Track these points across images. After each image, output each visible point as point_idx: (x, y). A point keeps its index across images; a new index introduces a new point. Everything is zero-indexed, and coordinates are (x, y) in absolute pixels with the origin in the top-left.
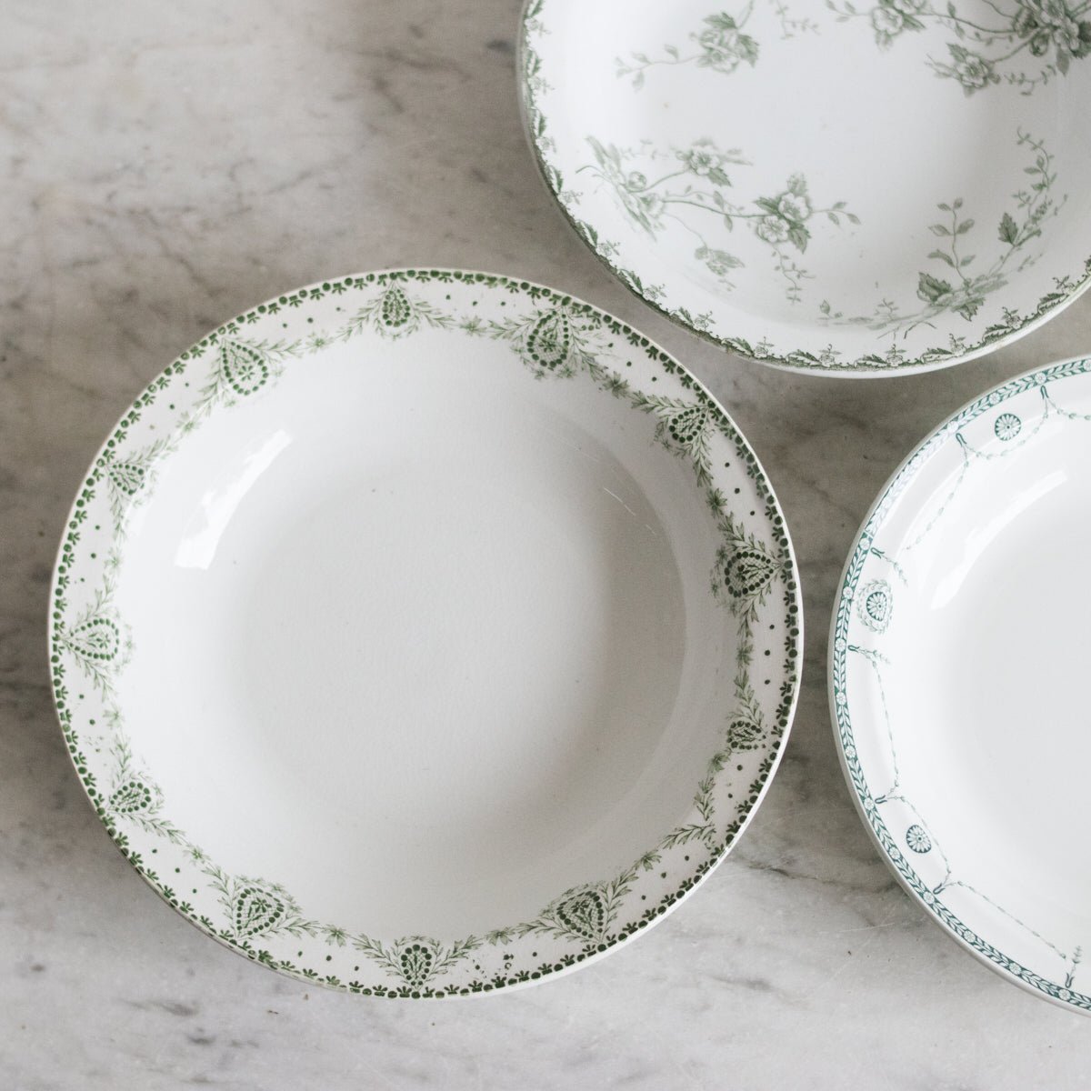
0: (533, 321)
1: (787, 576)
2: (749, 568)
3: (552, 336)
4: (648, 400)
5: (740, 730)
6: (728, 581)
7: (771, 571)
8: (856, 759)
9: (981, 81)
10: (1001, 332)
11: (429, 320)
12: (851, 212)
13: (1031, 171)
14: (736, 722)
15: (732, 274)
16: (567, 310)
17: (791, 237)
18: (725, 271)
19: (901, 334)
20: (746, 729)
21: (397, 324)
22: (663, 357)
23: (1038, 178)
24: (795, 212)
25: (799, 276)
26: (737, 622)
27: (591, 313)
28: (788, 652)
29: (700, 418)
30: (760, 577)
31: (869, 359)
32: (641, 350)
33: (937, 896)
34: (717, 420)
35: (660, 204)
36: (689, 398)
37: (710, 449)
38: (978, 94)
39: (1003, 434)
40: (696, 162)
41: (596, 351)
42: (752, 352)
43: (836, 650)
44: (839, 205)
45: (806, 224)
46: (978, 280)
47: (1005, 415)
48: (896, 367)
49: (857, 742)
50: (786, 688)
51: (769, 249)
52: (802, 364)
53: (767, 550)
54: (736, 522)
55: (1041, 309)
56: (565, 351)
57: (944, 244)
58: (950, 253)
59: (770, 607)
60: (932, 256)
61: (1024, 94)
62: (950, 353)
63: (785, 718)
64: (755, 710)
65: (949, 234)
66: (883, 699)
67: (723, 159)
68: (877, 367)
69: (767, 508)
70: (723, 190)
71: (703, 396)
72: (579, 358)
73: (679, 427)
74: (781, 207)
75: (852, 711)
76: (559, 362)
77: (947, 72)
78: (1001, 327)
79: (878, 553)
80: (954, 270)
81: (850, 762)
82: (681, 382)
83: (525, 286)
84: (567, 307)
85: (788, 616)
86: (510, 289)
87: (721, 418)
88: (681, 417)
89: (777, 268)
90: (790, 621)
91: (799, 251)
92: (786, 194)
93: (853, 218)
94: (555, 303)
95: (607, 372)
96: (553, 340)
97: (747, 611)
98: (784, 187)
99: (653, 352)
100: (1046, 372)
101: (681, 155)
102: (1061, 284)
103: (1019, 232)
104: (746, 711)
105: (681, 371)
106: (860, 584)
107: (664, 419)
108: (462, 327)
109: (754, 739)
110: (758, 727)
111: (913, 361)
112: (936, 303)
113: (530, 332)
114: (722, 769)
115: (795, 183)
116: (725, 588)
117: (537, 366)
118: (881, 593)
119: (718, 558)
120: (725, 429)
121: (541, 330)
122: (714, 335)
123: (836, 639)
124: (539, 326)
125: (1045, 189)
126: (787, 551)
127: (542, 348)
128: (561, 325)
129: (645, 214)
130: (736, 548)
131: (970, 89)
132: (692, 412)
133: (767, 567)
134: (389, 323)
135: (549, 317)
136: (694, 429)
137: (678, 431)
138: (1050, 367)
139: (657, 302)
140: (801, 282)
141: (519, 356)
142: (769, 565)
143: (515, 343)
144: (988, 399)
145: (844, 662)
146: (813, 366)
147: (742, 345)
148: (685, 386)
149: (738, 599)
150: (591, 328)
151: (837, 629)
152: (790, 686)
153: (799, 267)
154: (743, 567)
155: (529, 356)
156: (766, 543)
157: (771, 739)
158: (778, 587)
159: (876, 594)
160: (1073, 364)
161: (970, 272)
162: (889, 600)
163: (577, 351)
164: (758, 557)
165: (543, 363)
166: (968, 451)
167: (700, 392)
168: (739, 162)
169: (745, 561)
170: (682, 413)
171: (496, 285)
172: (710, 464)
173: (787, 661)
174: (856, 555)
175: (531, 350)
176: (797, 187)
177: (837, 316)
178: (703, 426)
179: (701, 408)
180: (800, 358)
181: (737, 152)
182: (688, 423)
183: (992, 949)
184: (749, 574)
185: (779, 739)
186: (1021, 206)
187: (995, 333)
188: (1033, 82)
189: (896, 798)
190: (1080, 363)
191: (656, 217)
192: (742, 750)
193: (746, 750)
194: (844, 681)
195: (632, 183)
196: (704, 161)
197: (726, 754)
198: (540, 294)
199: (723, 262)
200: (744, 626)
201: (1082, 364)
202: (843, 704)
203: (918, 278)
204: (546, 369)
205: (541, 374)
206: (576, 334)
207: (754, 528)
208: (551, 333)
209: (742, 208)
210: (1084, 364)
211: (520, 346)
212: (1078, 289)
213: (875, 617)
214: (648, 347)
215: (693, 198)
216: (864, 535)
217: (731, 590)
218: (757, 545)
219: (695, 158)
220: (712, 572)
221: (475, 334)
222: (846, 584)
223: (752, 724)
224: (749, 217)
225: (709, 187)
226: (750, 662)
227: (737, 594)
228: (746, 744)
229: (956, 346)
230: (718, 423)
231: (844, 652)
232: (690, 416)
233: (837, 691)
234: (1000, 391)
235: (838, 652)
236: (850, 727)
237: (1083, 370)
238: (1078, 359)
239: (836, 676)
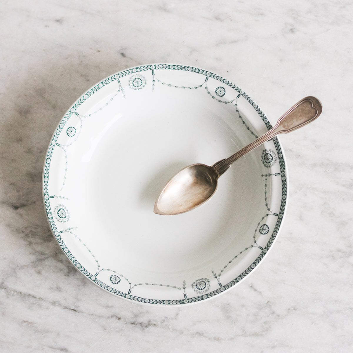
8: (81, 267)
33: (130, 294)
39: (71, 135)
43: (56, 236)
47: (68, 129)
49: (79, 261)
66: (81, 241)
75: (72, 252)
79: (53, 197)
81: (80, 269)
100: (73, 108)
106: (52, 210)
118: (61, 209)
123: (54, 233)
138: (74, 104)
144: (60, 127)
145: (61, 238)
151: (53, 229)
159: (59, 210)
160: (80, 99)
162: (65, 209)
166: (63, 147)
174: (46, 202)
183: (156, 300)
189: (101, 271)
194: (64, 244)
202: (68, 252)
210: (84, 97)
213: (63, 218)
216: (45, 194)
222: (47, 213)
231: (59, 235)
233: (63, 249)
234: (62, 122)
235: (57, 236)
236: (74, 258)
237: (85, 100)
238: (81, 97)
239: (61, 244)
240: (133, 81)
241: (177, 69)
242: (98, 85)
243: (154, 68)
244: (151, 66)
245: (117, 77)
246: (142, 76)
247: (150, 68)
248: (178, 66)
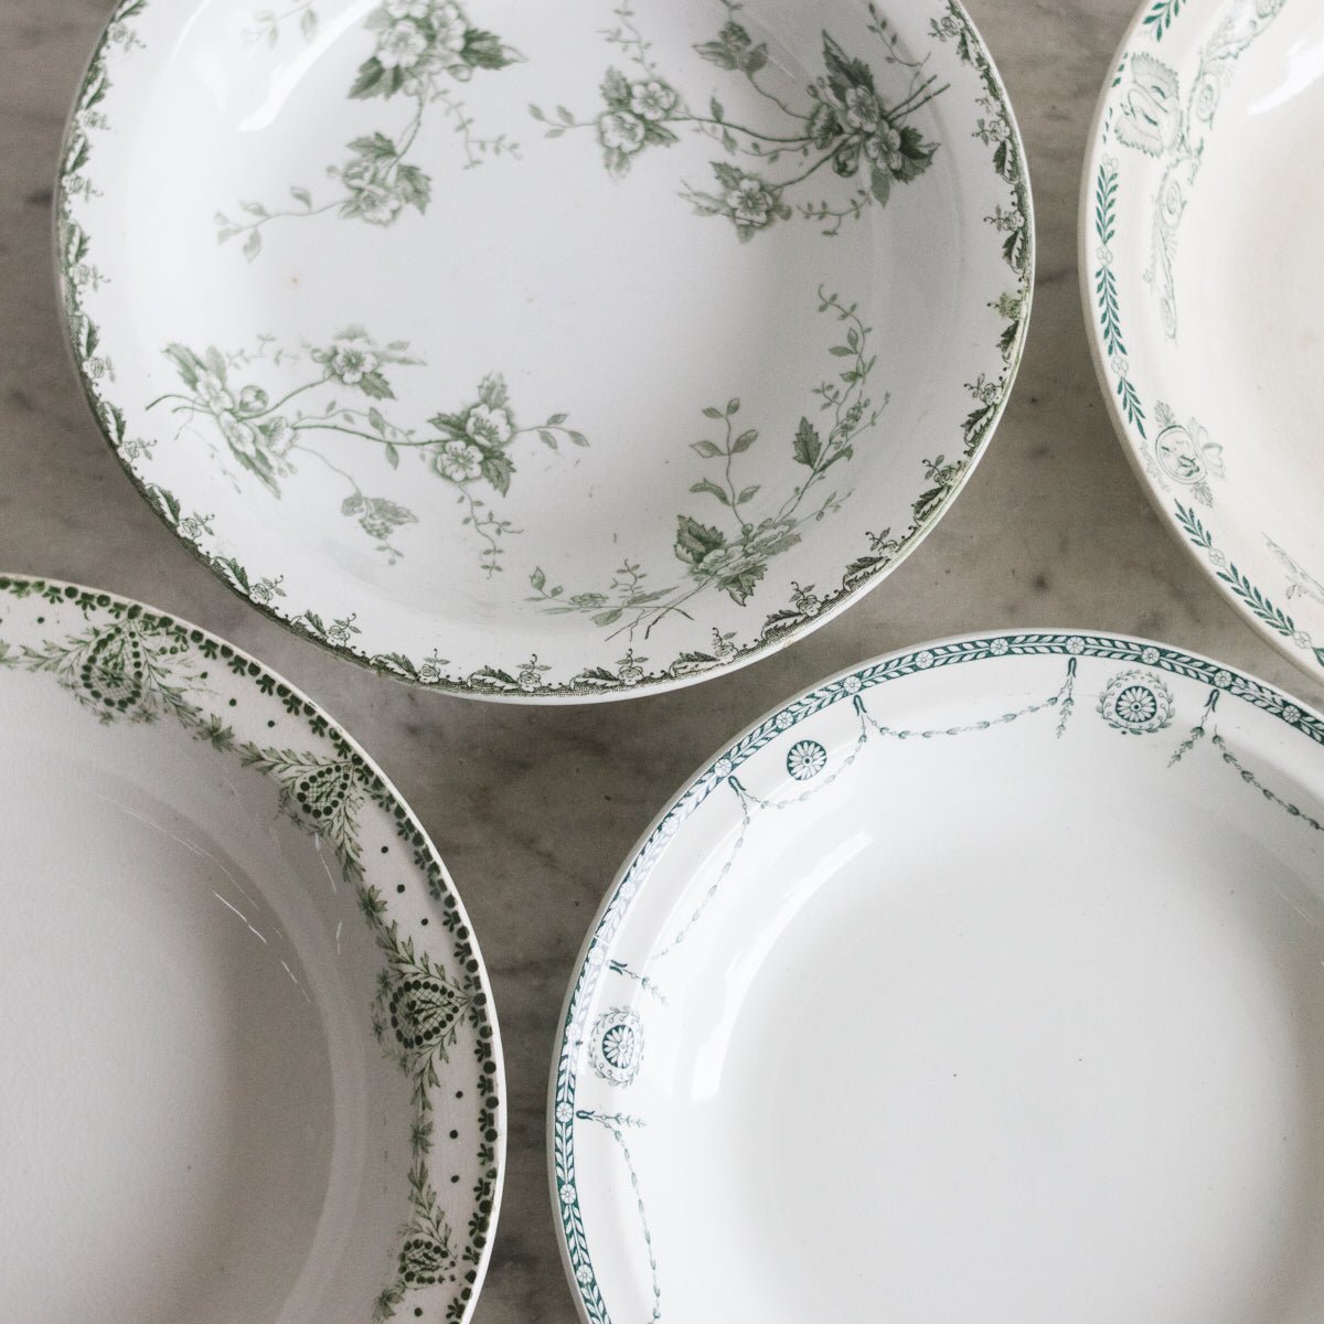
0: (87, 644)
1: (478, 1017)
2: (423, 1006)
3: (116, 665)
4: (264, 756)
5: (417, 1254)
6: (395, 1022)
7: (455, 1010)
8: (593, 1284)
9: (762, 218)
10: (789, 621)
12: (576, 429)
13: (839, 351)
14: (412, 1242)
15: (399, 536)
16: (136, 625)
17: (485, 471)
18: (387, 530)
19: (640, 630)
20: (426, 1251)
22: (283, 691)
23: (849, 363)
24: (491, 433)
25: (499, 532)
26: (409, 1085)
27: (172, 628)
28: (483, 1134)
29: (342, 780)
30: (440, 1019)
31: (593, 674)
32: (249, 680)
34: (367, 782)
35: (288, 433)
36: (324, 751)
37: (358, 826)
38: (758, 235)
39: (799, 771)
40: (341, 364)
41: (183, 684)
42: (416, 674)
43: (557, 1120)
44: (556, 419)
45: (508, 451)
46: (762, 527)
47: (802, 744)
48: (632, 686)
49: (594, 1258)
50: (483, 1189)
51: (452, 492)
52: (492, 689)
53: (448, 977)
54: (401, 936)
55: (848, 583)
56: (138, 686)
57: (714, 470)
58: (721, 482)
59: (454, 1065)
60: (697, 489)
61: (826, 233)
62: (713, 659)
63: (483, 1235)
64: (438, 1223)
65: (721, 454)
66: (634, 1183)
67: (381, 358)
68: (604, 687)
69: (446, 913)
70: (383, 405)
71: (344, 748)
72: (159, 696)
73: (311, 794)
74: (470, 427)
75: (585, 1211)
76: (131, 701)
77: (713, 206)
78: (789, 615)
79: (618, 967)
80: (728, 509)
81: (584, 1290)
82: (310, 727)
83: (71, 593)
84: (136, 620)
85: (482, 1078)
86: (49, 598)
87: (372, 780)
88: (313, 779)
89: (466, 521)
90: (486, 1085)
91: (498, 493)
92: (476, 406)
93: (577, 437)
94: (117, 616)
95: (201, 715)
96: (118, 671)
97: (423, 1071)
98: (475, 397)
99: (267, 683)
100: (860, 676)
101: (317, 355)
102: (878, 542)
103: (823, 448)
104: (425, 1224)
105: (309, 710)
106: (592, 1016)
107: (289, 783)
109: (438, 1267)
110: (444, 1249)
111: (658, 675)
112: (701, 566)
113: (84, 660)
114: (393, 1314)
115: (491, 389)
116: (390, 1032)
117: (101, 706)
118: (623, 1027)
119: (380, 986)
120: (379, 796)
121: (100, 657)
122: (357, 652)
123: (557, 1104)
124: (97, 650)
125: (860, 380)
126: (477, 979)
127: (104, 682)
128: (129, 649)
129: (264, 451)
130: (403, 974)
131: (747, 230)
132: (329, 771)
133: (450, 1003)
135: (111, 637)
136: (333, 797)
137: (309, 801)
138: (867, 666)
139: (271, 605)
140: (503, 541)
141: (72, 692)
142: (452, 1000)
143: (64, 676)
144: (774, 723)
145: (571, 1137)
146: (507, 691)
147: (400, 665)
148: (318, 734)
149: (409, 1051)
150: (174, 651)
151: (559, 1089)
152: (488, 1184)
153: (498, 518)
154: (414, 1003)
155: (86, 693)
156: (446, 967)
157: (463, 1267)
158: (465, 1033)
159: (617, 1028)
160: (901, 659)
161: (752, 513)
162: (637, 1035)
163: (155, 686)
164: (435, 988)
165: (109, 702)
166: (747, 800)
167: (340, 742)
168: (404, 361)
169: (418, 995)
170: (315, 773)
171: (28, 594)
172: (360, 849)
173: (482, 1146)
174: (583, 973)
175: (88, 686)
176: (493, 395)
177: (556, 592)
178: (346, 793)
179: (342, 765)
180: (490, 680)
181: (402, 346)
182: (324, 789)
184: (424, 1014)
185: (474, 1268)
186: (826, 406)
187: (780, 623)
188: (840, 215)
190: (911, 658)
191: (283, 454)
192: (420, 1285)
193: (426, 1285)
194: (572, 1166)
195: (244, 406)
196: (354, 362)
197: (398, 1291)
198: (95, 603)
199: (384, 517)
200: (420, 1093)
201: (913, 660)
202: (572, 1201)
203: (676, 525)
204: (114, 711)
205: (107, 717)
206: (151, 661)
207: (429, 945)
208: (114, 661)
209: (411, 432)
210: (917, 659)
211: (71, 680)
212: (904, 548)
213: (616, 1064)
214: (260, 677)
215: (339, 420)
216: (595, 943)
217: (399, 1035)
218: (433, 971)
219: (339, 358)
220: (373, 1006)
222: (570, 1020)
223: (435, 1243)
224: (423, 444)
225: (360, 401)
226: (429, 1149)
227: (408, 1044)
228: (427, 1275)
229: (723, 647)
230: (369, 787)
231: (570, 1123)
232: (327, 777)
233: (561, 1183)
234: (793, 709)
235: (561, 1123)
236: (583, 1236)
237: (916, 668)
238: (908, 652)
239: (559, 1161)
240: (1124, 693)
241: (1308, 732)
242: (990, 642)
243: (1227, 684)
244: (1219, 670)
245: (1075, 646)
246: (1166, 691)
247: (1212, 675)
248: (1317, 725)
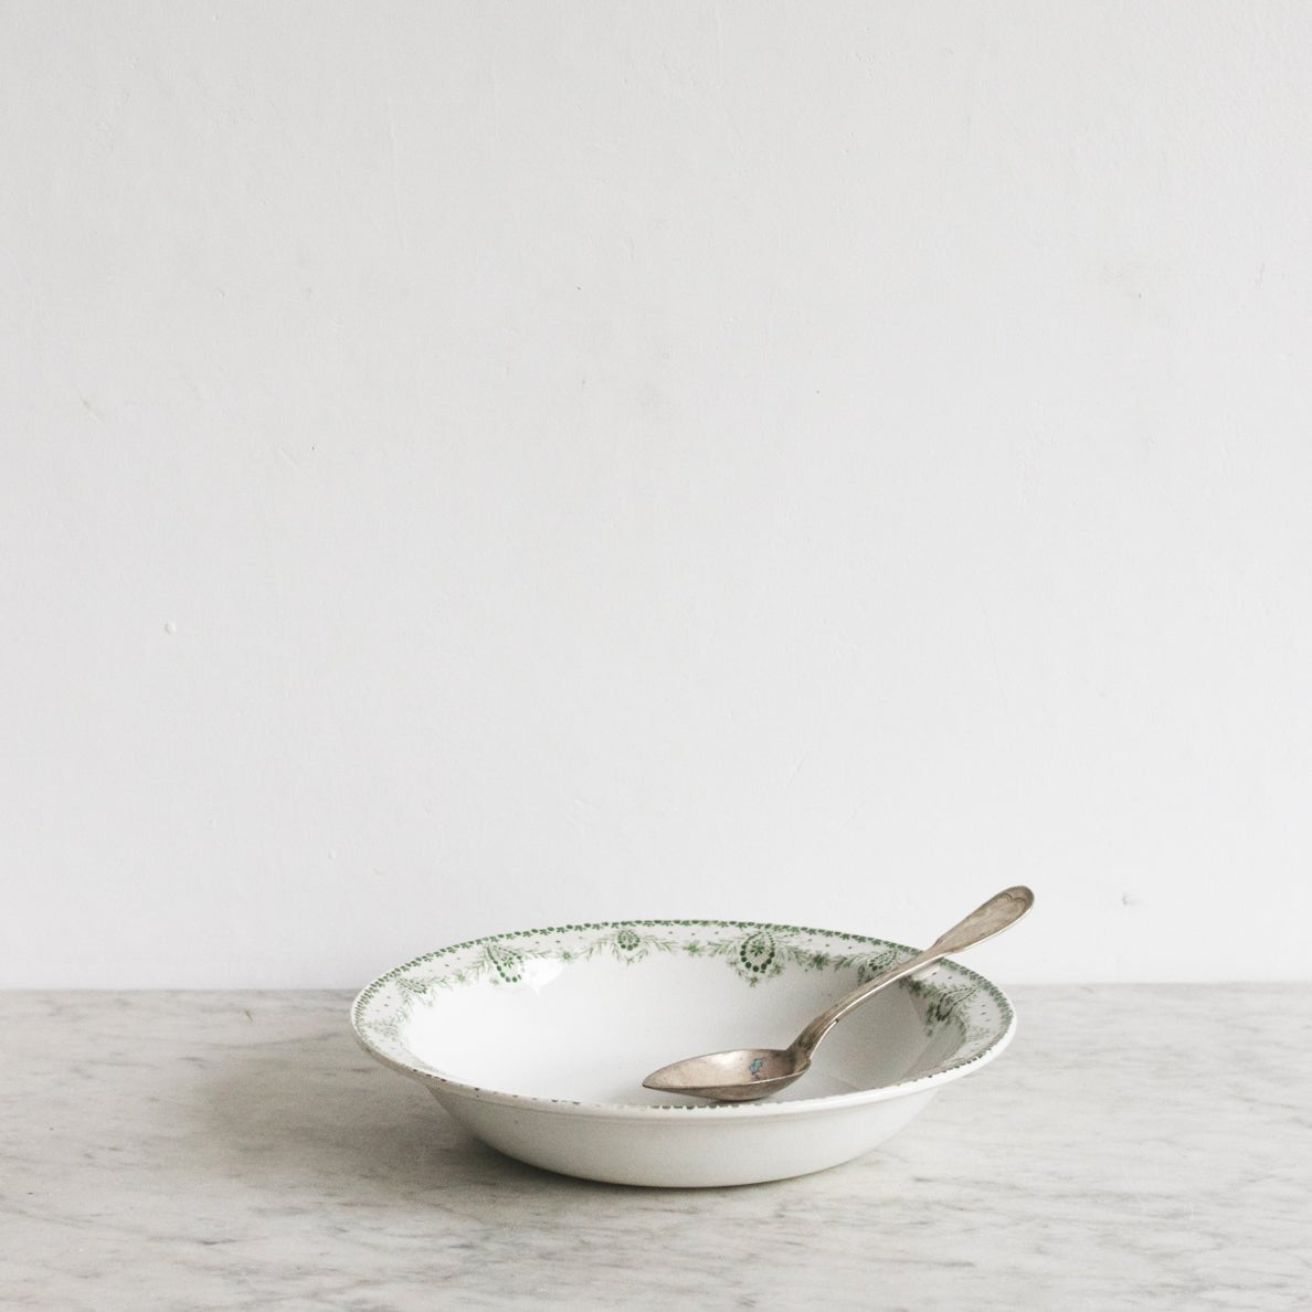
4: (848, 958)
11: (657, 945)
16: (770, 930)
21: (630, 948)
22: (855, 936)
27: (790, 928)
29: (893, 955)
32: (836, 937)
36: (882, 948)
41: (798, 944)
53: (968, 985)
56: (773, 949)
69: (961, 972)
71: (893, 945)
72: (785, 951)
73: (876, 962)
76: (769, 962)
82: (873, 943)
83: (733, 923)
86: (721, 926)
87: (910, 950)
88: (876, 957)
94: (759, 928)
95: (809, 953)
96: (761, 946)
99: (846, 937)
105: (871, 939)
107: (863, 963)
108: (685, 948)
113: (741, 944)
117: (751, 973)
120: (916, 954)
121: (751, 942)
124: (749, 940)
127: (753, 954)
128: (767, 938)
132: (885, 954)
133: (971, 993)
134: (623, 947)
135: (757, 936)
141: (735, 969)
142: (972, 989)
143: (730, 956)
148: (877, 944)
150: (792, 936)
155: (742, 966)
156: (965, 983)
163: (783, 947)
165: (756, 969)
167: (890, 944)
171: (709, 925)
175: (744, 960)
179: (892, 951)
182: (883, 959)
198: (746, 925)
204: (758, 974)
205: (754, 980)
206: (780, 941)
207: (953, 982)
211: (734, 959)
214: (842, 936)
221: (696, 955)
